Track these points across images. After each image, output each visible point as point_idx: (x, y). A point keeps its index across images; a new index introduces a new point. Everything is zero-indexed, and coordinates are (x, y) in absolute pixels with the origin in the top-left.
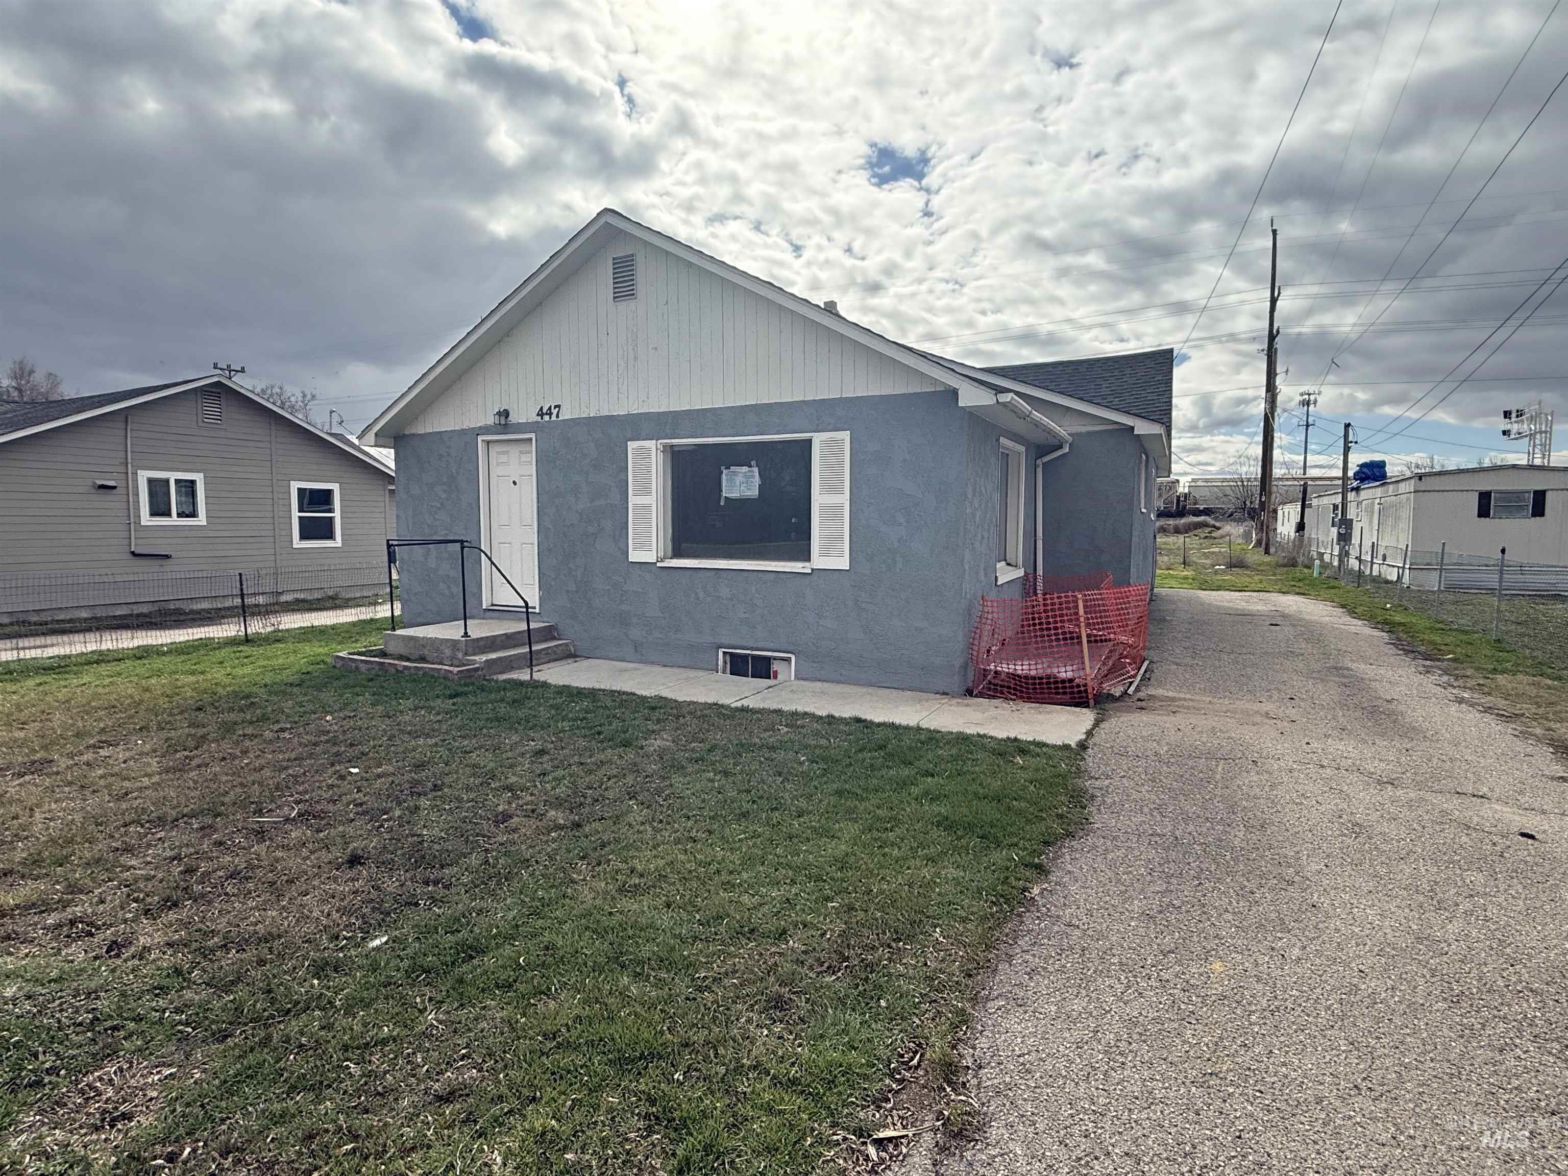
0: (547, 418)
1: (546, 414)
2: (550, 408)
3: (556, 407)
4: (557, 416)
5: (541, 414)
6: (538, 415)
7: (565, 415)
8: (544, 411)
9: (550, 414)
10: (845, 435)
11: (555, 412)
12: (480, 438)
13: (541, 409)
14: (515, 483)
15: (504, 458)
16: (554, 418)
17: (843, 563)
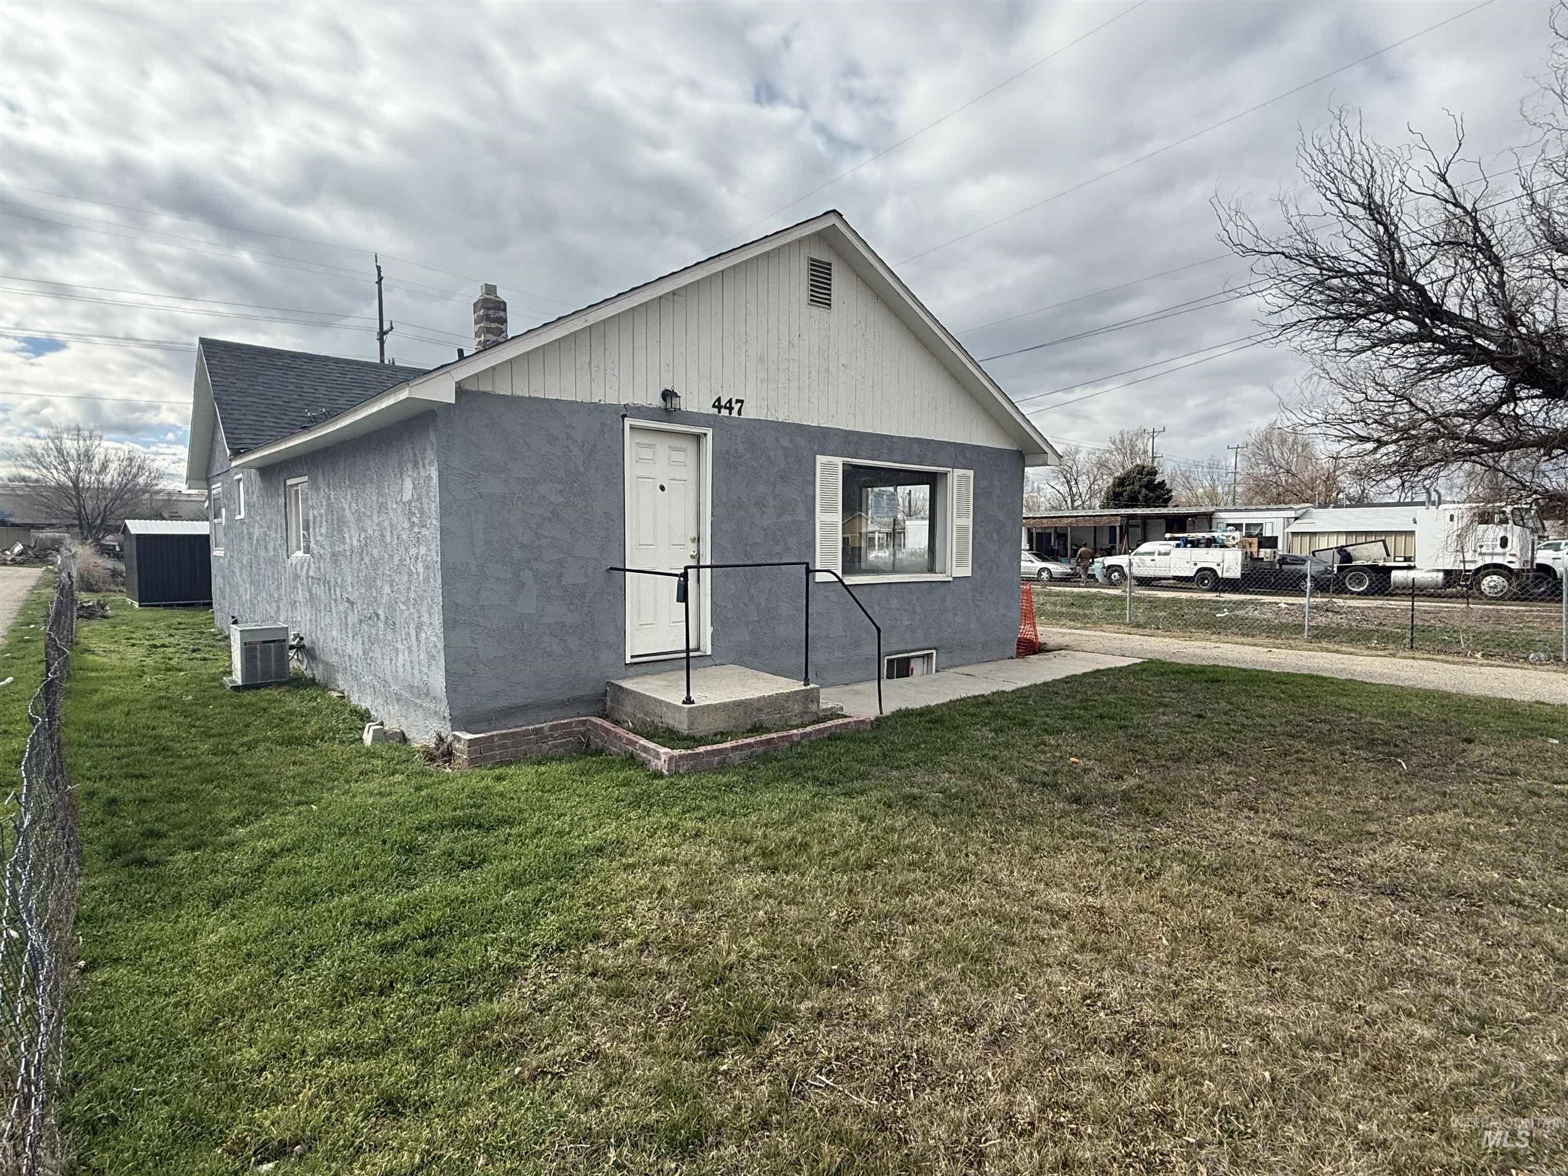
0: (725, 412)
1: (725, 407)
2: (730, 401)
3: (737, 401)
4: (739, 413)
5: (718, 405)
6: (714, 406)
7: (750, 413)
8: (723, 403)
9: (731, 409)
10: (971, 473)
11: (736, 407)
12: (628, 422)
13: (719, 400)
14: (662, 488)
15: (647, 453)
16: (735, 414)
17: (967, 572)
